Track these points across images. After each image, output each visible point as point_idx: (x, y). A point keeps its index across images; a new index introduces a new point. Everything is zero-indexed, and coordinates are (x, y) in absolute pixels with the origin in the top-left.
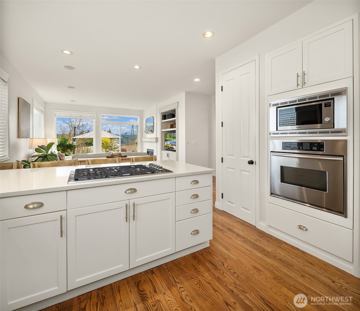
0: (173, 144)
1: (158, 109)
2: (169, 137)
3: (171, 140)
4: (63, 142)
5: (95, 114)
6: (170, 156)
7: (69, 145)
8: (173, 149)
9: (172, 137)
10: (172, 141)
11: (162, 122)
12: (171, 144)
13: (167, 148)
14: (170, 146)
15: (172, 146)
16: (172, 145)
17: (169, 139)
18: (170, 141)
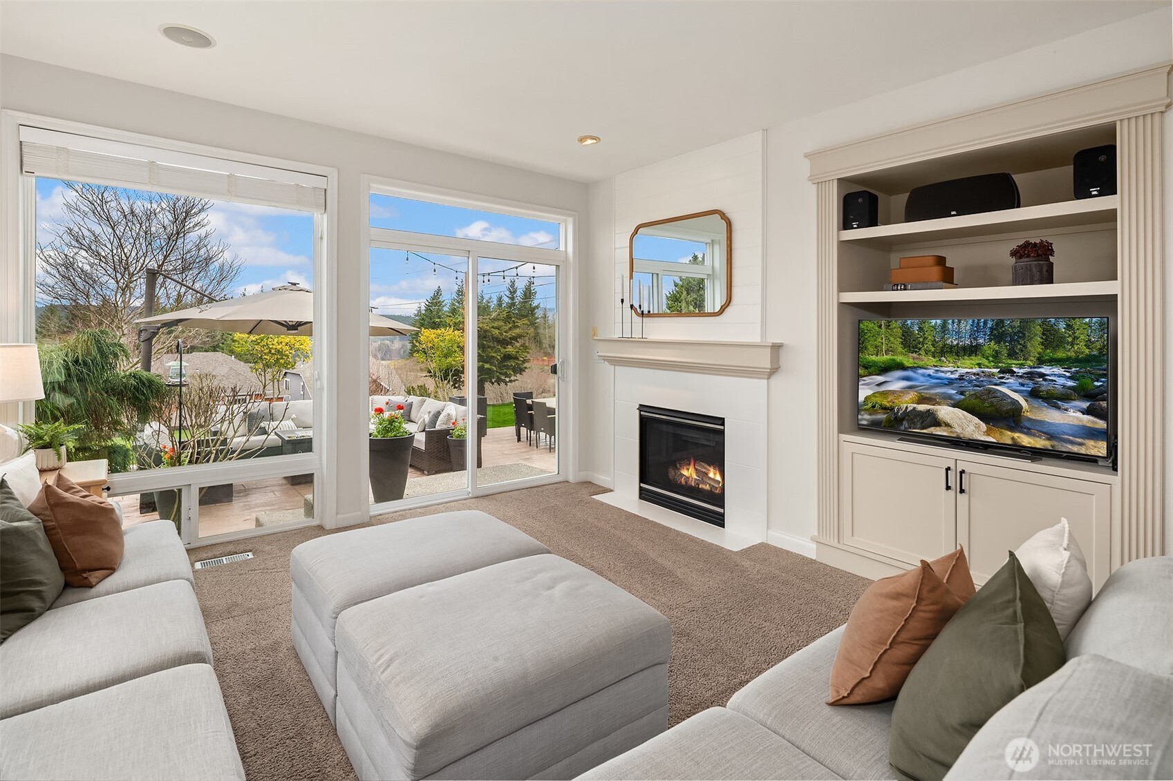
0: (939, 390)
1: (807, 156)
2: (900, 349)
3: (913, 368)
4: (85, 363)
5: (333, 174)
6: (974, 484)
7: (132, 381)
8: (937, 423)
9: (929, 345)
10: (931, 372)
11: (843, 245)
12: (912, 395)
13: (882, 416)
14: (907, 403)
15: (922, 407)
16: (922, 400)
17: (899, 358)
18: (909, 373)
